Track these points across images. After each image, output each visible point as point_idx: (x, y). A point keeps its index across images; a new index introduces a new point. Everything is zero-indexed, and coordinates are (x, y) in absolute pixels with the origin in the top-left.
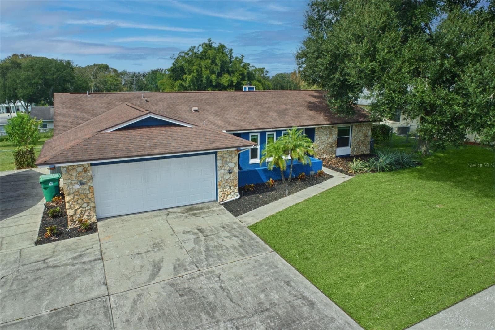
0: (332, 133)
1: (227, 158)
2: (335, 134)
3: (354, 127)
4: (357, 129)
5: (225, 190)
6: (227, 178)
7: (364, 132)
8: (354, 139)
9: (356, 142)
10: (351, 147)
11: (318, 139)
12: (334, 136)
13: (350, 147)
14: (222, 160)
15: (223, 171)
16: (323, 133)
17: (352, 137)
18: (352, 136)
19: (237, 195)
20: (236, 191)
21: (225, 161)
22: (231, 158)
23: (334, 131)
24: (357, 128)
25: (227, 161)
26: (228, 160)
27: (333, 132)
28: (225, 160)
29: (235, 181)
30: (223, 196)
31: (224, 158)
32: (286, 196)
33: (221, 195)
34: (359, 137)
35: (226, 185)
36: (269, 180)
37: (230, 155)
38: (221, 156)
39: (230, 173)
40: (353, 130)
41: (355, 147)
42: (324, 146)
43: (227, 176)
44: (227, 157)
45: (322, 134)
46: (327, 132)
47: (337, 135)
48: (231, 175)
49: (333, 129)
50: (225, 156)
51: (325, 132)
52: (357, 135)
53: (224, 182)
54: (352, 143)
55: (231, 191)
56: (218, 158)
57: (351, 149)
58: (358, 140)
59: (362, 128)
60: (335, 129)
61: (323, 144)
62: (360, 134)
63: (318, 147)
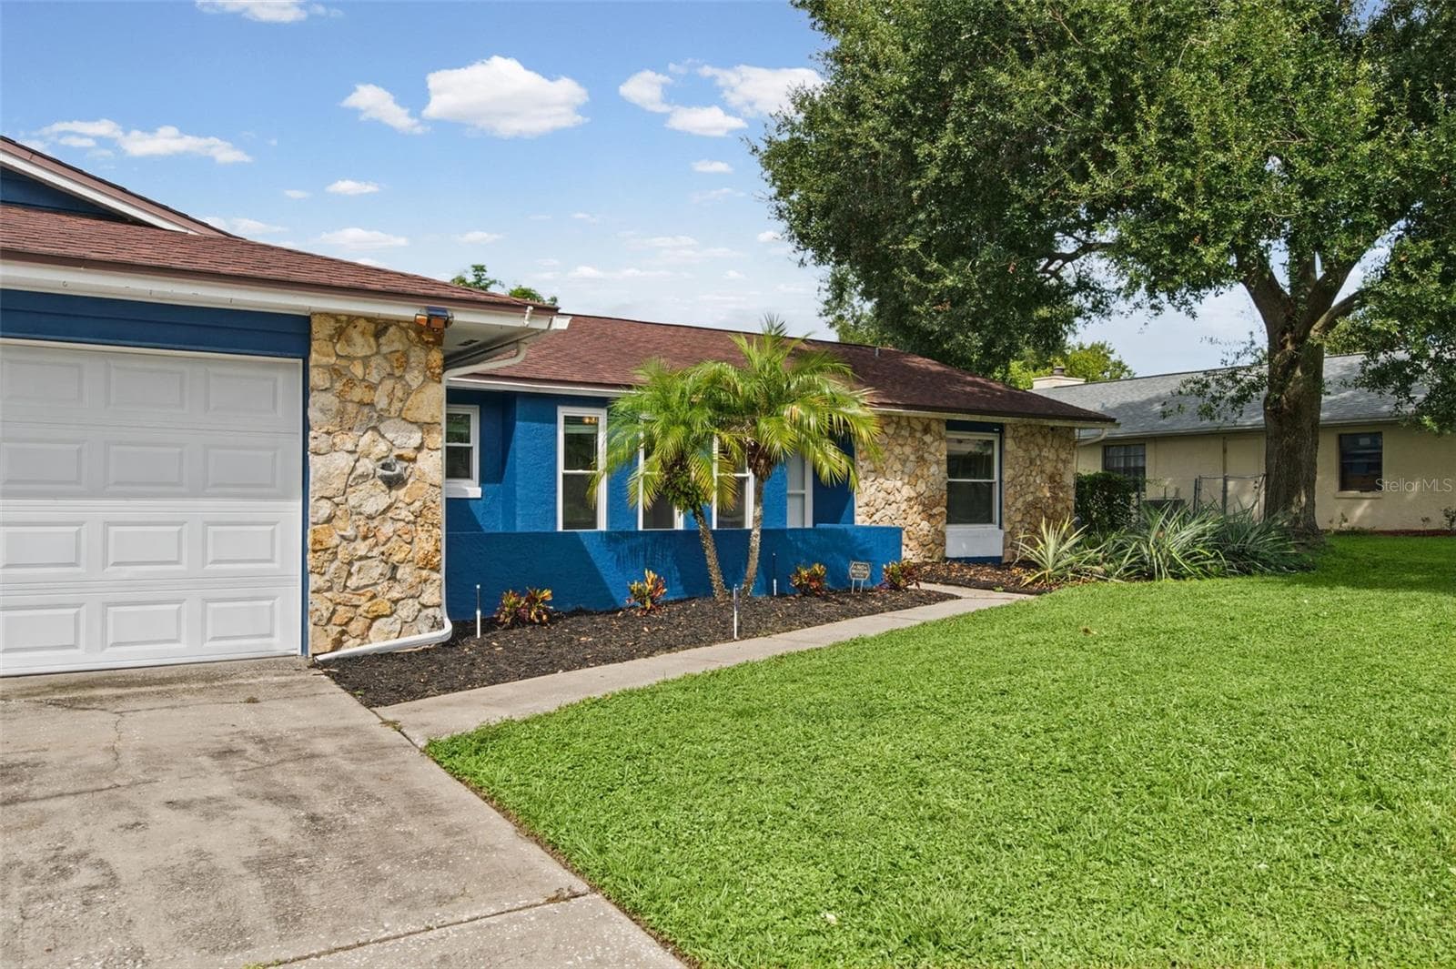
0: (926, 455)
1: (372, 387)
2: (938, 463)
3: (1009, 444)
4: (1020, 453)
5: (352, 583)
6: (370, 508)
7: (1049, 468)
8: (1011, 491)
9: (1019, 505)
10: (1005, 525)
11: (872, 476)
12: (934, 469)
13: (1001, 527)
14: (340, 395)
15: (342, 461)
16: (891, 451)
17: (1005, 486)
18: (1006, 478)
19: (437, 624)
20: (435, 593)
21: (361, 403)
22: (399, 394)
23: (932, 450)
24: (1019, 448)
25: (371, 405)
26: (382, 403)
27: (931, 453)
28: (358, 393)
29: (424, 536)
30: (336, 619)
31: (351, 382)
32: (728, 637)
33: (326, 614)
34: (1032, 489)
35: (362, 548)
36: (644, 579)
37: (391, 375)
38: (335, 372)
39: (393, 482)
40: (1008, 458)
41: (1018, 525)
42: (894, 507)
43: (374, 498)
44: (374, 377)
45: (886, 455)
46: (908, 450)
47: (944, 467)
48: (401, 493)
49: (928, 439)
50: (358, 370)
51: (897, 450)
52: (1023, 479)
53: (350, 532)
54: (1005, 510)
55: (395, 594)
56: (317, 378)
57: (1002, 533)
58: (1030, 498)
59: (1040, 451)
60: (936, 443)
61: (892, 498)
62: (1034, 473)
63: (873, 510)
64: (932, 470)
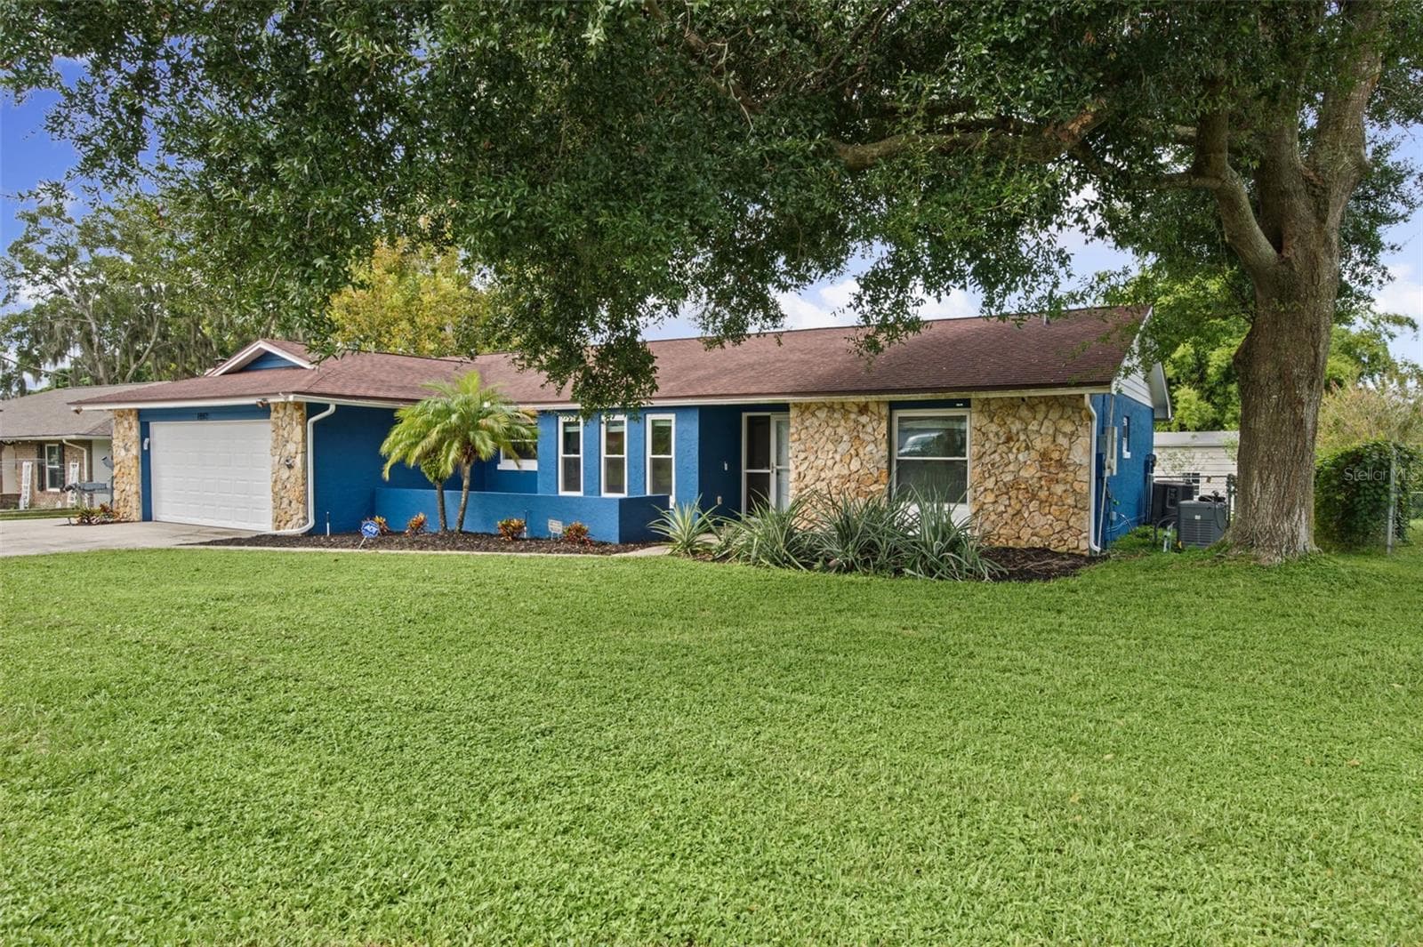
0: (861, 435)
2: (875, 441)
3: (976, 419)
4: (994, 428)
5: (281, 506)
6: (284, 477)
7: (1037, 444)
8: (978, 470)
9: (990, 483)
10: (971, 505)
11: (802, 456)
12: (871, 447)
14: (277, 433)
15: (277, 459)
16: (823, 432)
17: (972, 464)
18: (971, 456)
20: (301, 514)
21: (281, 436)
22: (292, 430)
23: (869, 429)
24: (992, 421)
25: (285, 436)
27: (867, 433)
28: (281, 432)
29: (298, 490)
30: (277, 519)
31: (279, 427)
33: (275, 517)
34: (1011, 467)
35: (282, 492)
37: (289, 423)
38: (275, 424)
39: (290, 467)
40: (974, 434)
41: (988, 507)
42: (824, 483)
43: (285, 473)
44: (285, 425)
45: (817, 436)
46: (840, 431)
48: (292, 471)
49: (864, 419)
51: (828, 432)
52: (996, 457)
53: (280, 487)
55: (292, 512)
56: (271, 427)
58: (1008, 478)
60: (875, 423)
61: (823, 475)
62: (1014, 450)
63: (802, 485)
64: (868, 449)
